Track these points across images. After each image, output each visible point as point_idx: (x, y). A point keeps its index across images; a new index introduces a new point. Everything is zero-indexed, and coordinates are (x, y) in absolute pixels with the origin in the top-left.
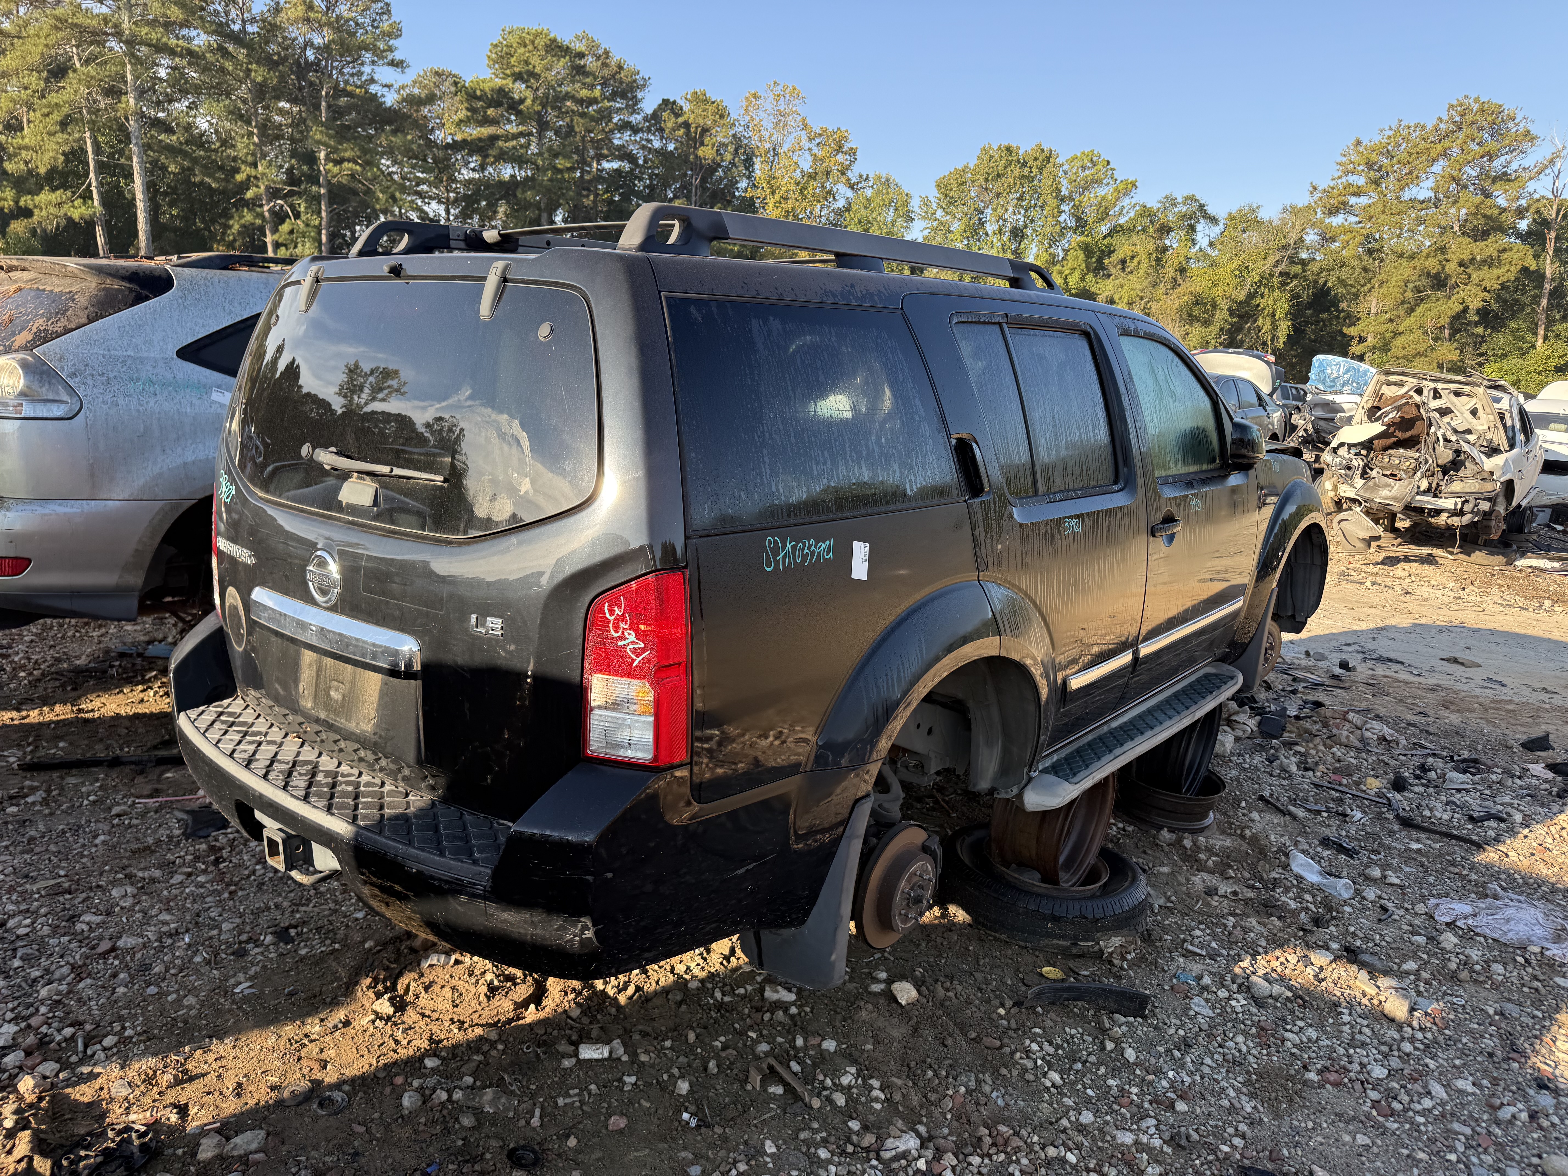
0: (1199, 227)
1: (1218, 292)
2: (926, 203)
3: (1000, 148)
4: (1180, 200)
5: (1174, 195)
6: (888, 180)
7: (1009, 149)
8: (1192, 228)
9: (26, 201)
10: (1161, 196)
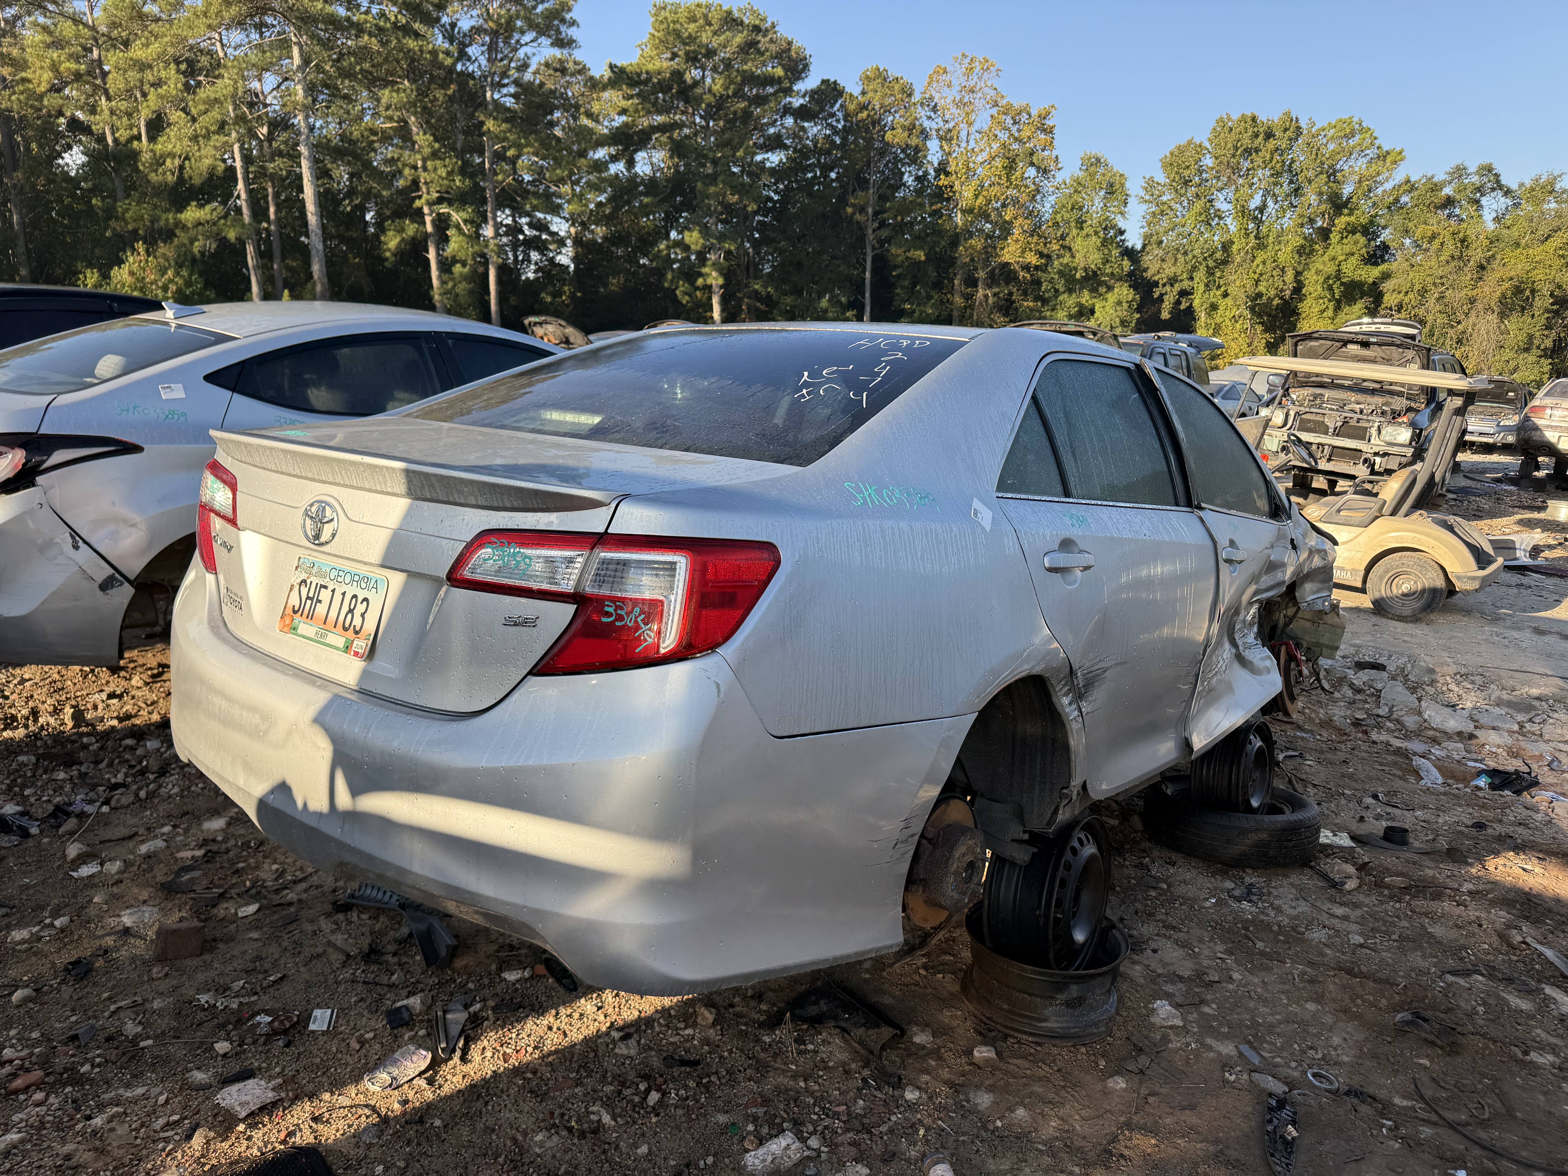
0: (1484, 201)
1: (1539, 274)
2: (1151, 185)
3: (1243, 119)
4: (1472, 169)
5: (1466, 164)
6: (1098, 160)
7: (1254, 119)
8: (1477, 202)
10: (1450, 166)
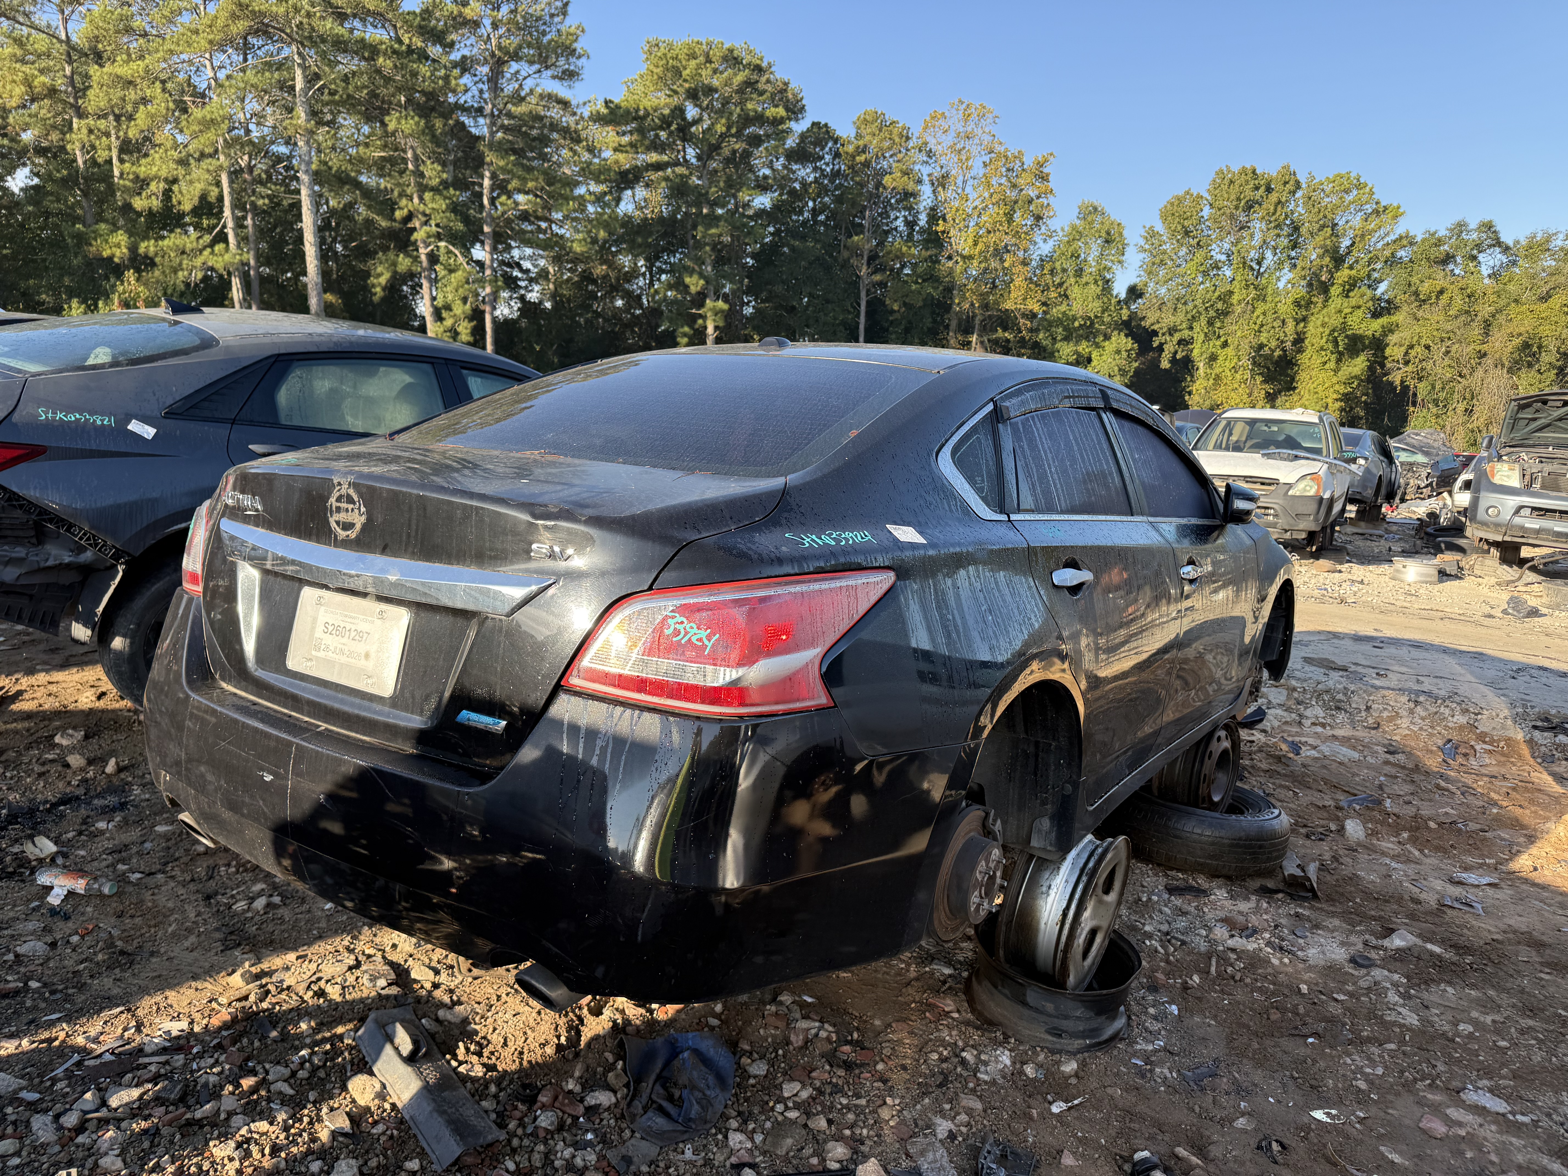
2: (1152, 234)
3: (1244, 171)
4: (1473, 225)
5: (1467, 220)
6: (1095, 209)
7: (1254, 172)
9: (147, 247)
10: (1452, 222)
